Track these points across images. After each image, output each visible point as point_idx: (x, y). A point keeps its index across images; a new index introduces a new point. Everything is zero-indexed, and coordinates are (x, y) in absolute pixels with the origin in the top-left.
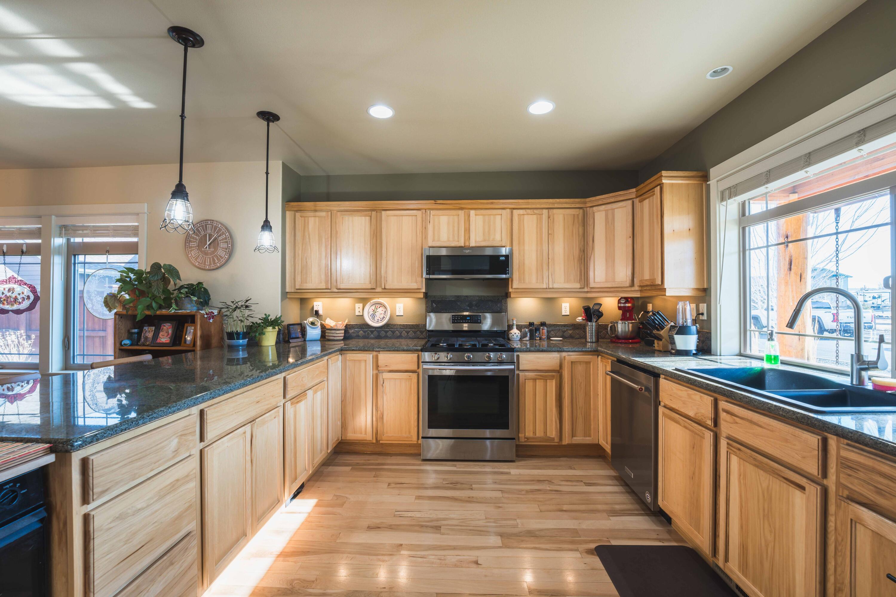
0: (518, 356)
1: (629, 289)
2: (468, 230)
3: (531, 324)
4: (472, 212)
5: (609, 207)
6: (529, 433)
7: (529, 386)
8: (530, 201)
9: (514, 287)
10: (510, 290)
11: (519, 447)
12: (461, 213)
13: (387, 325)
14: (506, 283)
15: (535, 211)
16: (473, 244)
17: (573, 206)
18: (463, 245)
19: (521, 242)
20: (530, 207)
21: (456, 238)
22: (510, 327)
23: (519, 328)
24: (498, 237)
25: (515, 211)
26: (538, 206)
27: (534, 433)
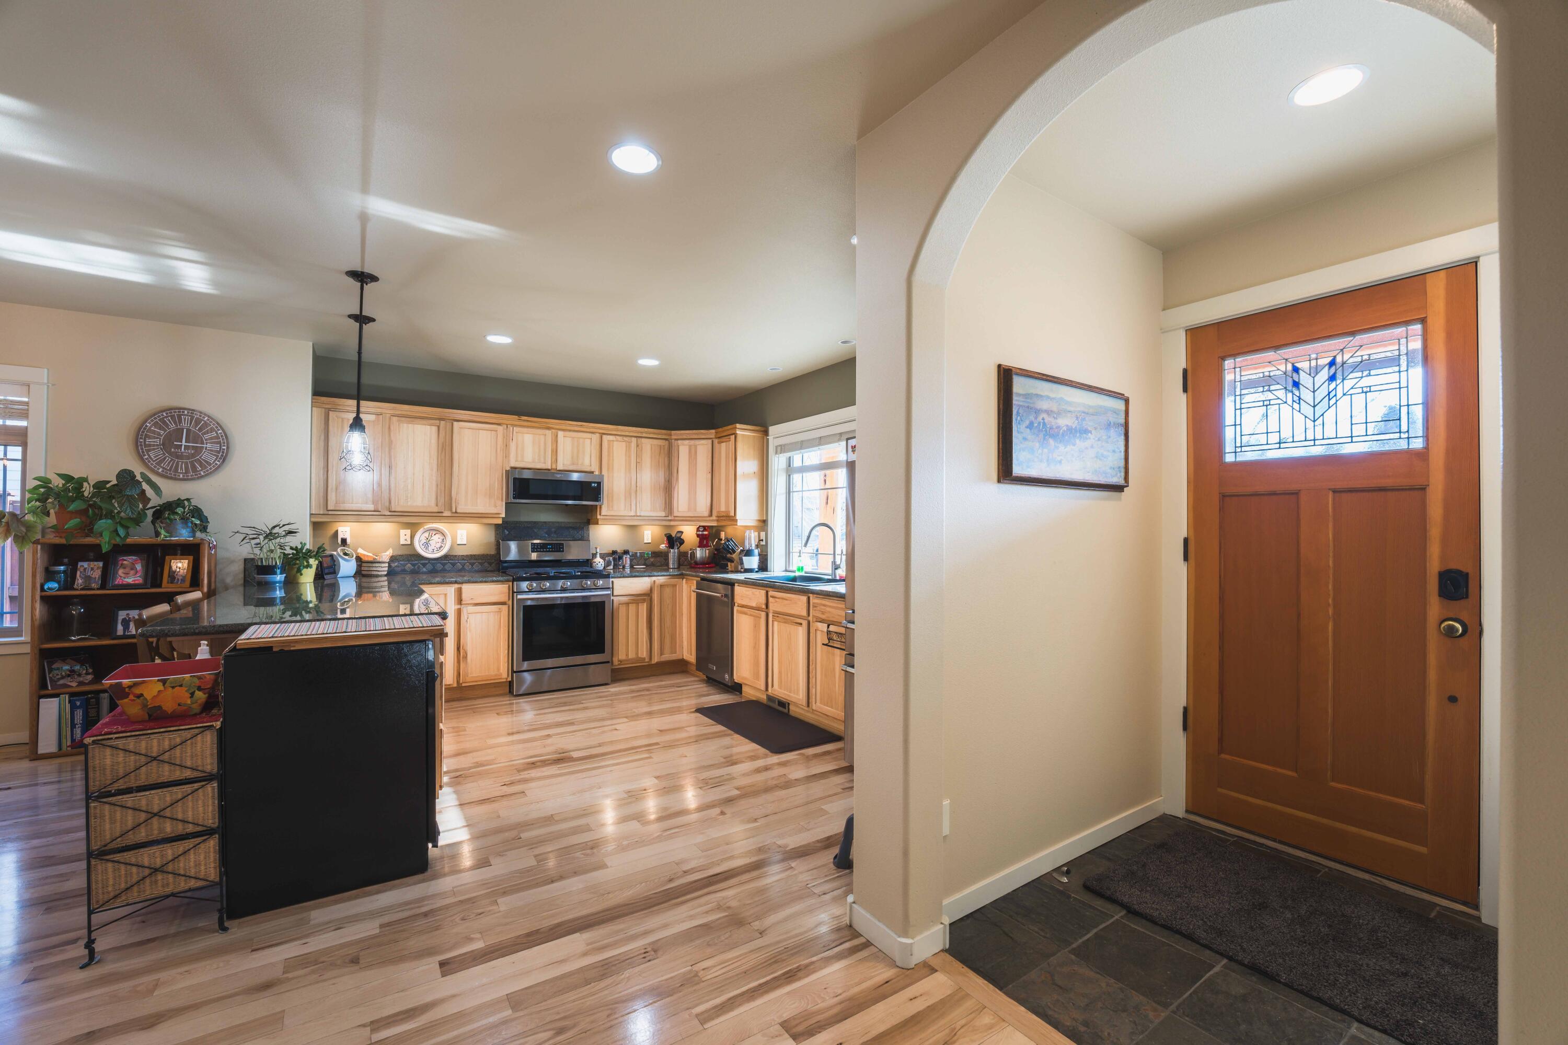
0: (612, 582)
1: (708, 519)
2: (555, 452)
3: (614, 552)
4: (560, 434)
5: (692, 442)
6: (622, 656)
7: (622, 612)
8: (620, 427)
9: (603, 513)
10: (599, 517)
11: (614, 671)
12: (549, 433)
13: (446, 557)
14: (593, 510)
15: (625, 438)
16: (560, 467)
17: (660, 437)
18: (550, 468)
19: (611, 468)
20: (619, 433)
21: (542, 460)
22: (594, 555)
23: (603, 556)
24: (587, 462)
25: (604, 437)
26: (627, 434)
27: (627, 655)
